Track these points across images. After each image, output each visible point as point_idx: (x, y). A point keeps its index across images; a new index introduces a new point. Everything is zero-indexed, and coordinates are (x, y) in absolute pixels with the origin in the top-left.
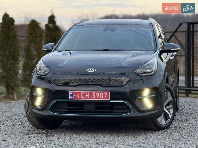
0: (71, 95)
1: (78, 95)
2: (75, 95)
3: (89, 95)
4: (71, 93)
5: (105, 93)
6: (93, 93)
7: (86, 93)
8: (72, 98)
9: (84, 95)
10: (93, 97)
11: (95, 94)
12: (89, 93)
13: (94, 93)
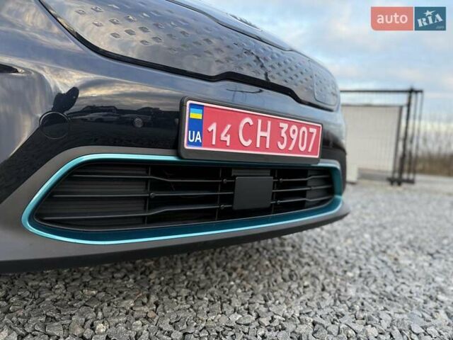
0: (197, 125)
1: (229, 126)
2: (213, 127)
3: (267, 134)
4: (197, 115)
5: (312, 130)
6: (282, 125)
7: (260, 122)
8: (198, 144)
9: (250, 132)
10: (279, 143)
11: (287, 132)
12: (269, 123)
13: (285, 126)
